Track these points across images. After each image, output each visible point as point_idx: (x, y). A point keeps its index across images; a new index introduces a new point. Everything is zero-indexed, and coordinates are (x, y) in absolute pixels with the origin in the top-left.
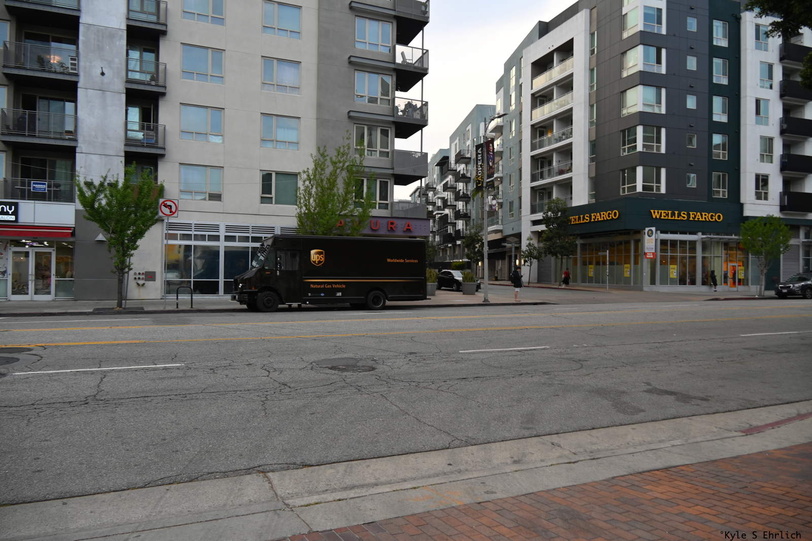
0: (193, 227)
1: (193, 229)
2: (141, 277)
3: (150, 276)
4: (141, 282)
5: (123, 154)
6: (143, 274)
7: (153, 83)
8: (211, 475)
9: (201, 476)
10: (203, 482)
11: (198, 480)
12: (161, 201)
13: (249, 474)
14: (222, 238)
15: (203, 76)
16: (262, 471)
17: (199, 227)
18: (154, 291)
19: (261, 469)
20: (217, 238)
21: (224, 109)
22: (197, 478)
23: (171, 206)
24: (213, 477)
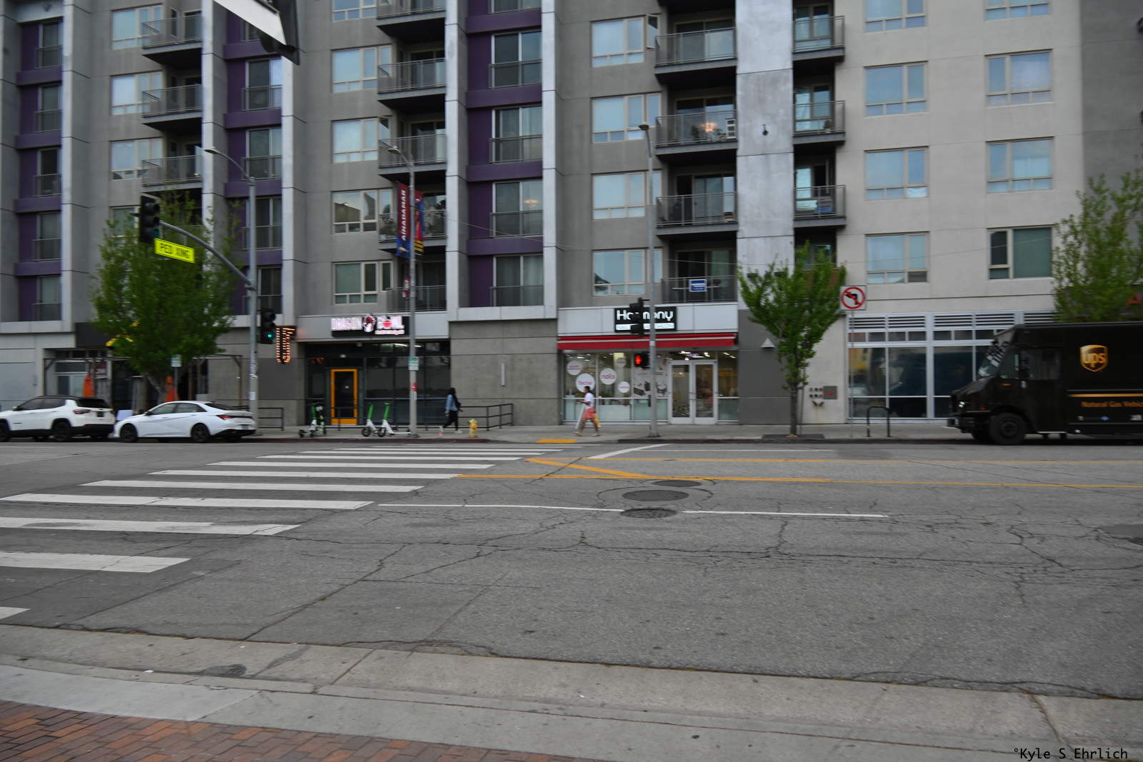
0: (887, 323)
1: (887, 326)
2: (819, 393)
3: (830, 392)
4: (818, 401)
5: (792, 232)
6: (821, 390)
7: (828, 131)
8: (946, 682)
9: (932, 680)
10: (934, 690)
11: (927, 686)
12: (843, 289)
13: (1006, 691)
14: (930, 335)
15: (895, 106)
16: (1030, 692)
17: (895, 321)
18: (834, 414)
19: (1024, 686)
20: (921, 336)
21: (927, 147)
22: (925, 682)
23: (855, 295)
24: (949, 685)
